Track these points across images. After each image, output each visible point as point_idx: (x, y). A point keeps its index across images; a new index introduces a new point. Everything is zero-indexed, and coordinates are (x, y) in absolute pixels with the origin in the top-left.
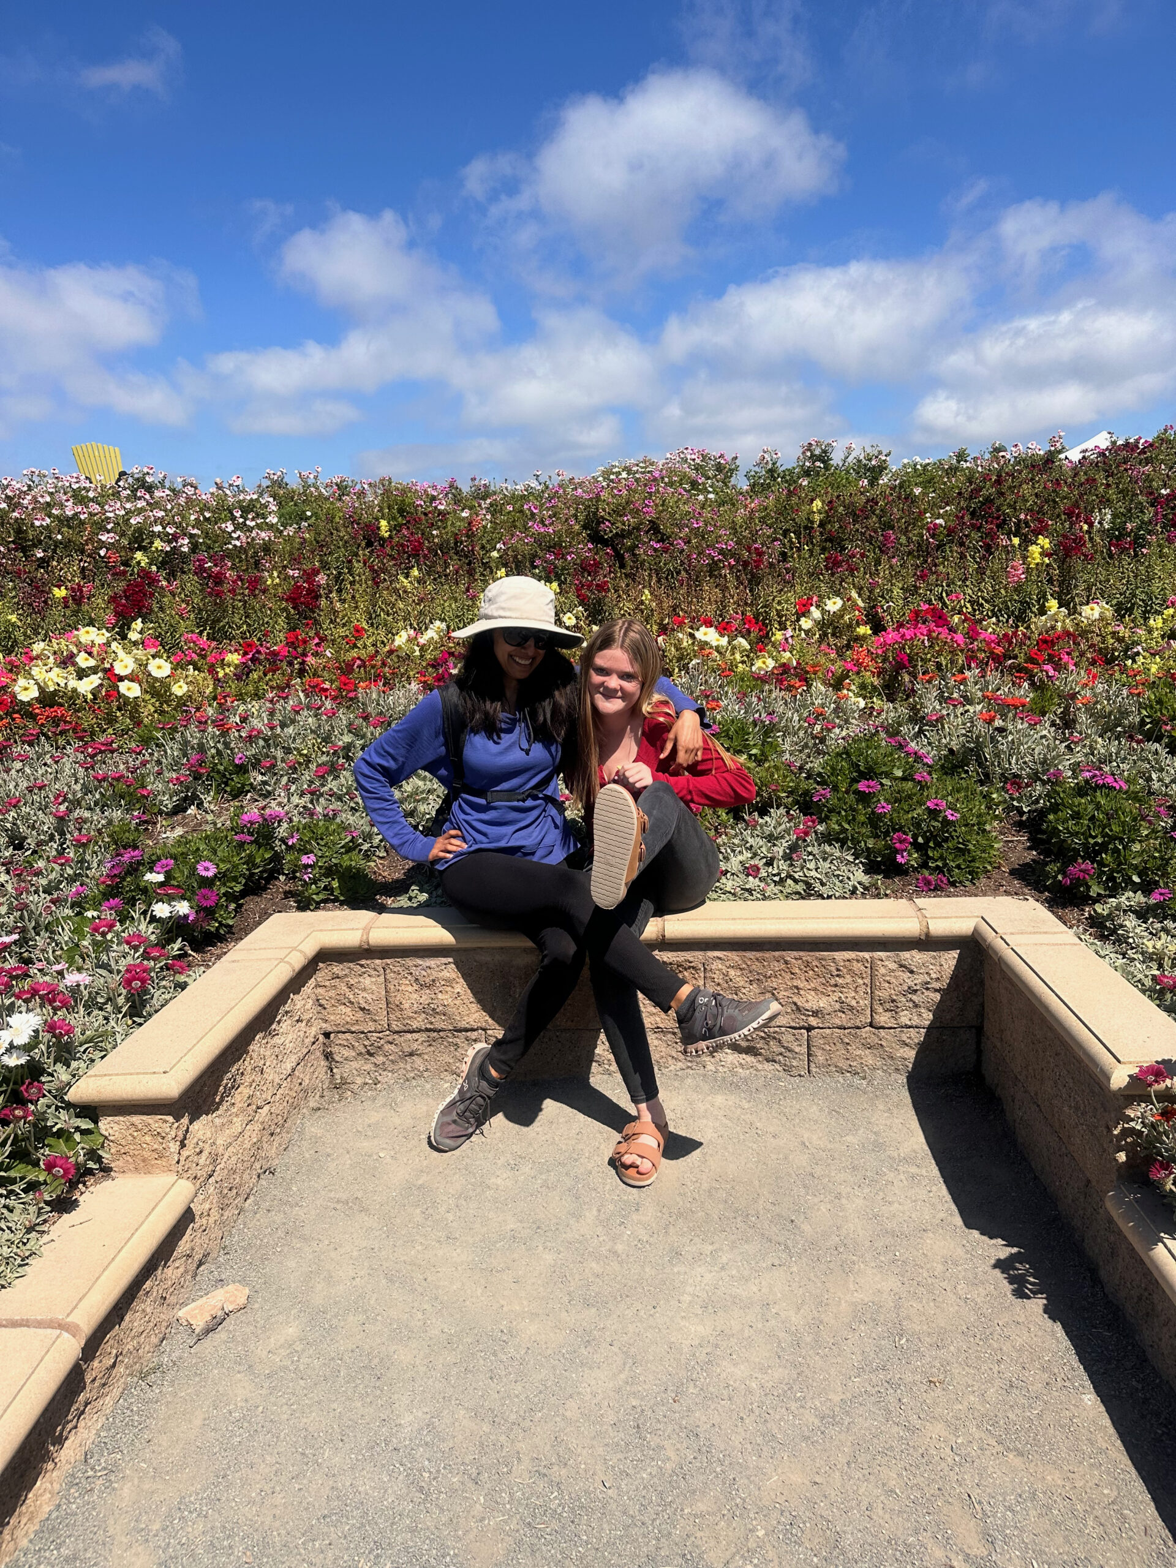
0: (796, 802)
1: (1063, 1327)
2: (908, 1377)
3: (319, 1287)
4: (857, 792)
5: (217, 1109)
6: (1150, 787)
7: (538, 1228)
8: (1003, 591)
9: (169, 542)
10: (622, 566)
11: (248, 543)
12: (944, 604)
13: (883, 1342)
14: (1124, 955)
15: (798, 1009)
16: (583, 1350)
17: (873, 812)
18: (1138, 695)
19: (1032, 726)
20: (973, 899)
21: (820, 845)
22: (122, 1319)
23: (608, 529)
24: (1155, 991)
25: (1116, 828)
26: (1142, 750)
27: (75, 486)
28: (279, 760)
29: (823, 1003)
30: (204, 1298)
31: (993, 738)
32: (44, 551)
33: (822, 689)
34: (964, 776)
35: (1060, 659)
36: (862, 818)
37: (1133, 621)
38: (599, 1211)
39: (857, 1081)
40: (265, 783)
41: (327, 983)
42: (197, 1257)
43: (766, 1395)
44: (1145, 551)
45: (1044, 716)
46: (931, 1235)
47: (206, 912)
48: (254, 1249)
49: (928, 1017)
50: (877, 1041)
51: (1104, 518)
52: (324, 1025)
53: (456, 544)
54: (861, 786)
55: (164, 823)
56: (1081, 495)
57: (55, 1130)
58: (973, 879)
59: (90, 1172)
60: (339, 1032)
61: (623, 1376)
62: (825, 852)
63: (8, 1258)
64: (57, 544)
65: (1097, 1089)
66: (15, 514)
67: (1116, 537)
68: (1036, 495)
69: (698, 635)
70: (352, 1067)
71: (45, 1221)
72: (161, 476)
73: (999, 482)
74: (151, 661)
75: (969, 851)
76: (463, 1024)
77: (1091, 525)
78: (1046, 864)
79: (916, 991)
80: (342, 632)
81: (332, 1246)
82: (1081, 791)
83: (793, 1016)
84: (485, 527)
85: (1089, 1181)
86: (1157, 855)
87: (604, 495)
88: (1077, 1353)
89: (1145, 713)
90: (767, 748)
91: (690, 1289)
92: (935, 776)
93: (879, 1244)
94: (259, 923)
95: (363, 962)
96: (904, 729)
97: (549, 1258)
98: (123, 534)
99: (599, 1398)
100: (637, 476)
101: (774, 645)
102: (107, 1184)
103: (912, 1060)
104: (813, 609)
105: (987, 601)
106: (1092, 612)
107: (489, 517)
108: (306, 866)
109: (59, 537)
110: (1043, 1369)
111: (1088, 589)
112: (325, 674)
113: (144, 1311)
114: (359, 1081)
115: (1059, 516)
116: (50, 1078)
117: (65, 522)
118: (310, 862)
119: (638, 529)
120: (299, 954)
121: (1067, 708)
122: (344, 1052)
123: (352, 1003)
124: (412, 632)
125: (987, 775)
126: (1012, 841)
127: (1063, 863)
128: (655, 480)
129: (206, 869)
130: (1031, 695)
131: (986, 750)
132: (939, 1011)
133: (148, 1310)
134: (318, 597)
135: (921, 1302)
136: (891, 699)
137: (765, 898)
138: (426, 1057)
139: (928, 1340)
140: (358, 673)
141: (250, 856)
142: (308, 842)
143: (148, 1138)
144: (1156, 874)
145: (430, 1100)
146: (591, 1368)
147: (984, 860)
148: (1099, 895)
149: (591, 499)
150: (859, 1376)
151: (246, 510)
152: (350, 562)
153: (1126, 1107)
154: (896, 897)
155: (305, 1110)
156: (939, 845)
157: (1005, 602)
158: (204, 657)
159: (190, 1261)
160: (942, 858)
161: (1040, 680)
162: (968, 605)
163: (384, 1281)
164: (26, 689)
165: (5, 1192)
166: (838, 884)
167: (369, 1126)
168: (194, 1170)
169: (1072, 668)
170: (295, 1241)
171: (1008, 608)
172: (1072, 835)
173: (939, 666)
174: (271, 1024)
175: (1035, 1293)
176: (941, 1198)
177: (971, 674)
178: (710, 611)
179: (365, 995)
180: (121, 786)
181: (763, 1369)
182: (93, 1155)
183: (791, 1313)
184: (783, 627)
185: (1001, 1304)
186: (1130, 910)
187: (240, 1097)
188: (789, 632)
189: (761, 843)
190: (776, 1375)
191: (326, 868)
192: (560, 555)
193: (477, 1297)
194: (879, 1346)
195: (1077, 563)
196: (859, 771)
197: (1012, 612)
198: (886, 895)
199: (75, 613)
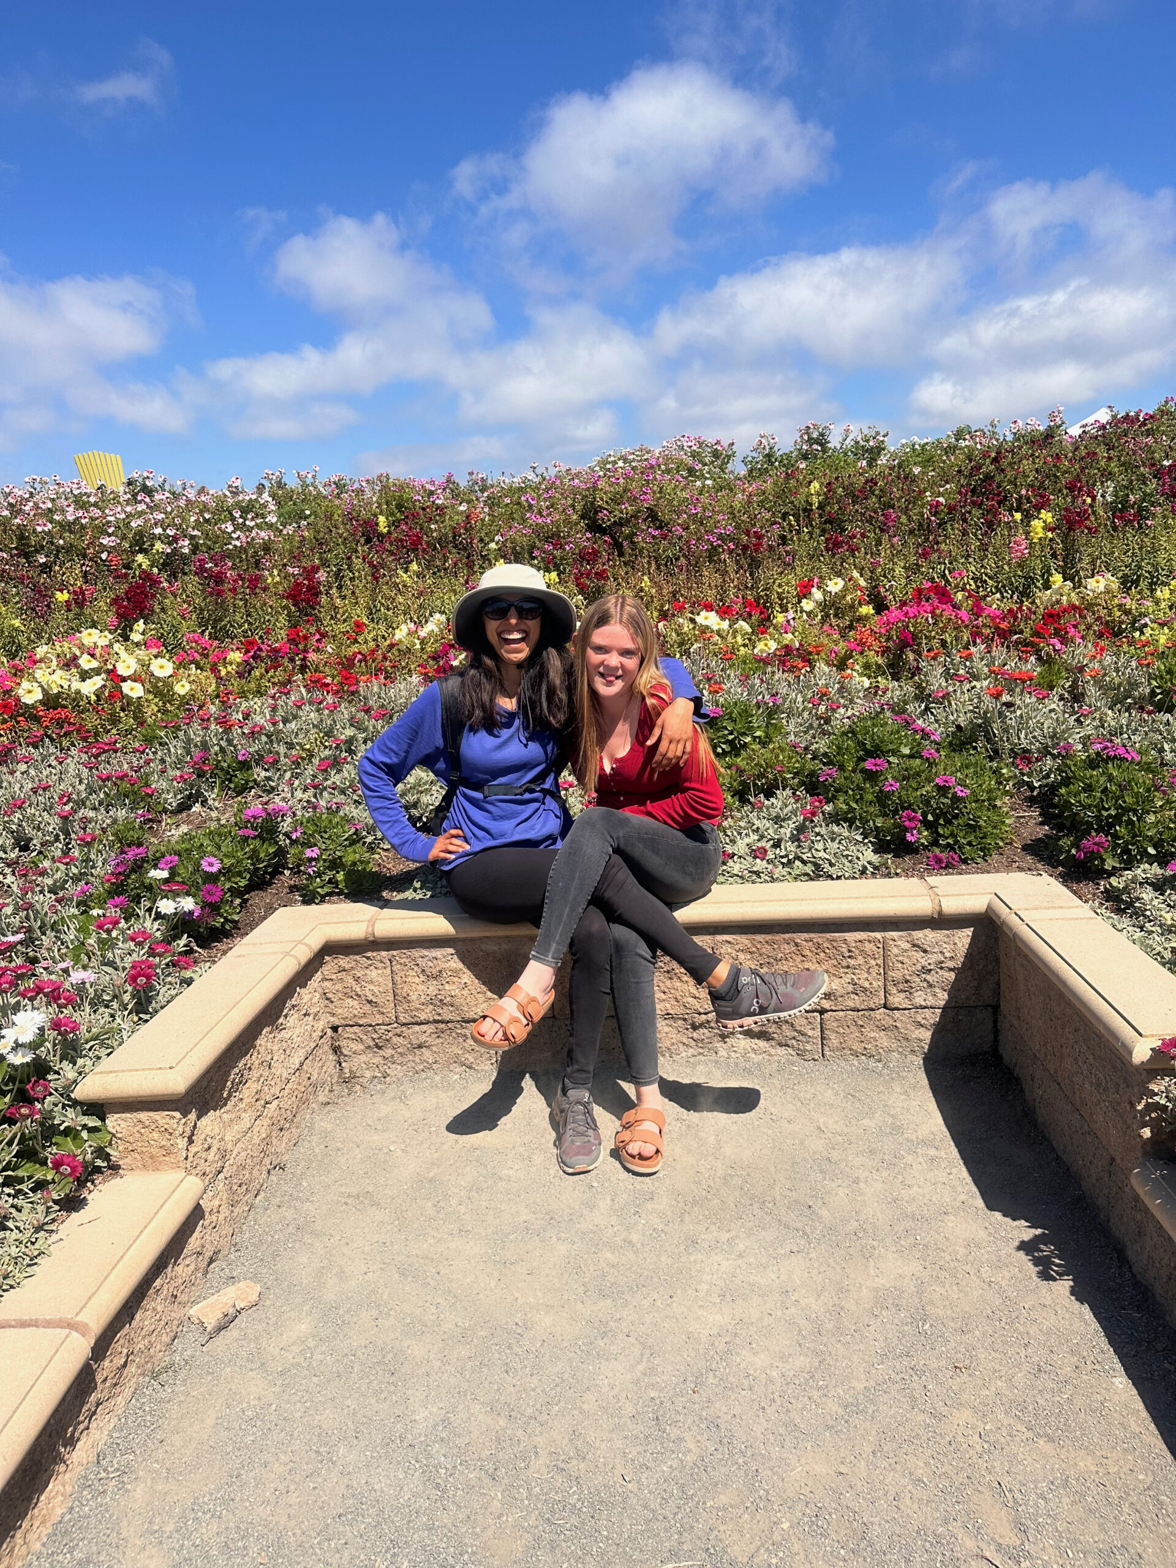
0: (802, 783)
1: (1091, 1309)
2: (933, 1364)
3: (331, 1282)
4: (864, 771)
5: (225, 1105)
6: (1162, 758)
7: (552, 1219)
8: (1006, 567)
9: (170, 544)
10: (621, 554)
11: (248, 543)
12: (947, 581)
13: (906, 1328)
14: (1142, 928)
16: (599, 1342)
17: (881, 791)
18: (1148, 665)
19: (1040, 700)
20: (986, 875)
21: (827, 825)
22: (132, 1318)
23: (605, 518)
25: (1129, 800)
26: (1154, 721)
27: (76, 492)
28: (282, 755)
29: (835, 985)
30: (216, 1296)
31: (1000, 714)
32: (47, 556)
33: (826, 669)
34: (972, 752)
35: (1067, 632)
36: (870, 797)
37: (1139, 593)
38: (613, 1200)
39: (872, 1064)
40: (268, 779)
41: (334, 977)
42: (208, 1254)
43: (787, 1384)
44: (1149, 523)
45: (1052, 690)
46: (952, 1218)
47: (212, 907)
48: (265, 1246)
49: (943, 997)
50: (891, 1022)
51: (1106, 492)
52: (332, 1019)
53: (454, 537)
54: (868, 764)
55: (169, 821)
56: (1082, 469)
57: (62, 1128)
58: (985, 855)
59: (98, 1170)
60: (347, 1026)
61: (640, 1367)
62: (833, 833)
63: (16, 1258)
64: (59, 549)
65: (1118, 1064)
66: (18, 521)
67: (1120, 509)
68: (1037, 470)
69: (698, 619)
70: (361, 1061)
71: (54, 1220)
72: (161, 480)
73: (998, 458)
74: (153, 661)
75: (980, 827)
76: (471, 1015)
77: (1094, 498)
78: (1059, 839)
79: (930, 971)
80: (343, 627)
81: (343, 1241)
82: (1091, 764)
84: (483, 520)
85: (1113, 1159)
86: (1172, 825)
87: (601, 484)
88: (1107, 1335)
89: (1154, 683)
90: (771, 730)
91: (706, 1278)
92: (942, 753)
93: (900, 1228)
95: (369, 954)
96: (910, 708)
97: (563, 1248)
98: (124, 538)
99: (616, 1390)
100: (634, 464)
101: (775, 627)
102: (116, 1182)
103: (928, 1041)
104: (814, 590)
105: (990, 578)
106: (1097, 584)
107: (486, 510)
108: (311, 860)
109: (61, 542)
110: (1072, 1352)
111: (1093, 563)
112: (327, 669)
113: (154, 1309)
114: (368, 1074)
115: (1060, 491)
116: (56, 1076)
117: (67, 527)
118: (314, 855)
119: (636, 517)
120: (304, 947)
121: (1075, 681)
122: (352, 1046)
123: (358, 996)
124: (412, 625)
125: (996, 751)
126: (1024, 817)
127: (1077, 837)
128: (652, 467)
129: (210, 864)
130: (1038, 669)
131: (994, 725)
132: (954, 991)
133: (159, 1308)
134: (318, 594)
135: (944, 1286)
136: (896, 677)
137: (773, 880)
138: (435, 1049)
139: (952, 1324)
140: (358, 667)
141: (254, 851)
142: (312, 836)
143: (155, 1135)
144: (1172, 845)
145: (440, 1092)
146: (608, 1360)
147: (996, 836)
148: (1114, 868)
149: (588, 489)
150: (882, 1363)
151: (245, 510)
152: (349, 558)
153: (1149, 1082)
154: (907, 876)
155: (314, 1105)
156: (949, 822)
157: (1009, 578)
158: (206, 656)
159: (201, 1258)
160: (952, 835)
161: (1047, 654)
162: (972, 582)
163: (396, 1276)
164: (30, 692)
165: (13, 1192)
166: (847, 864)
167: (379, 1120)
168: (203, 1167)
169: (1078, 640)
170: (306, 1236)
171: (1012, 584)
172: (1084, 807)
173: (943, 643)
174: (278, 1018)
175: (1060, 1275)
176: (961, 1180)
177: (976, 650)
178: (711, 595)
179: (372, 987)
180: (125, 786)
181: (784, 1358)
182: (101, 1153)
183: (812, 1300)
184: (785, 610)
185: (1026, 1286)
186: (1147, 883)
187: (248, 1092)
188: (791, 614)
189: (768, 825)
190: (797, 1364)
191: (330, 861)
192: (558, 545)
193: (491, 1290)
194: (902, 1332)
195: (1080, 536)
196: (865, 750)
197: (1017, 588)
198: (897, 874)
199: (78, 616)
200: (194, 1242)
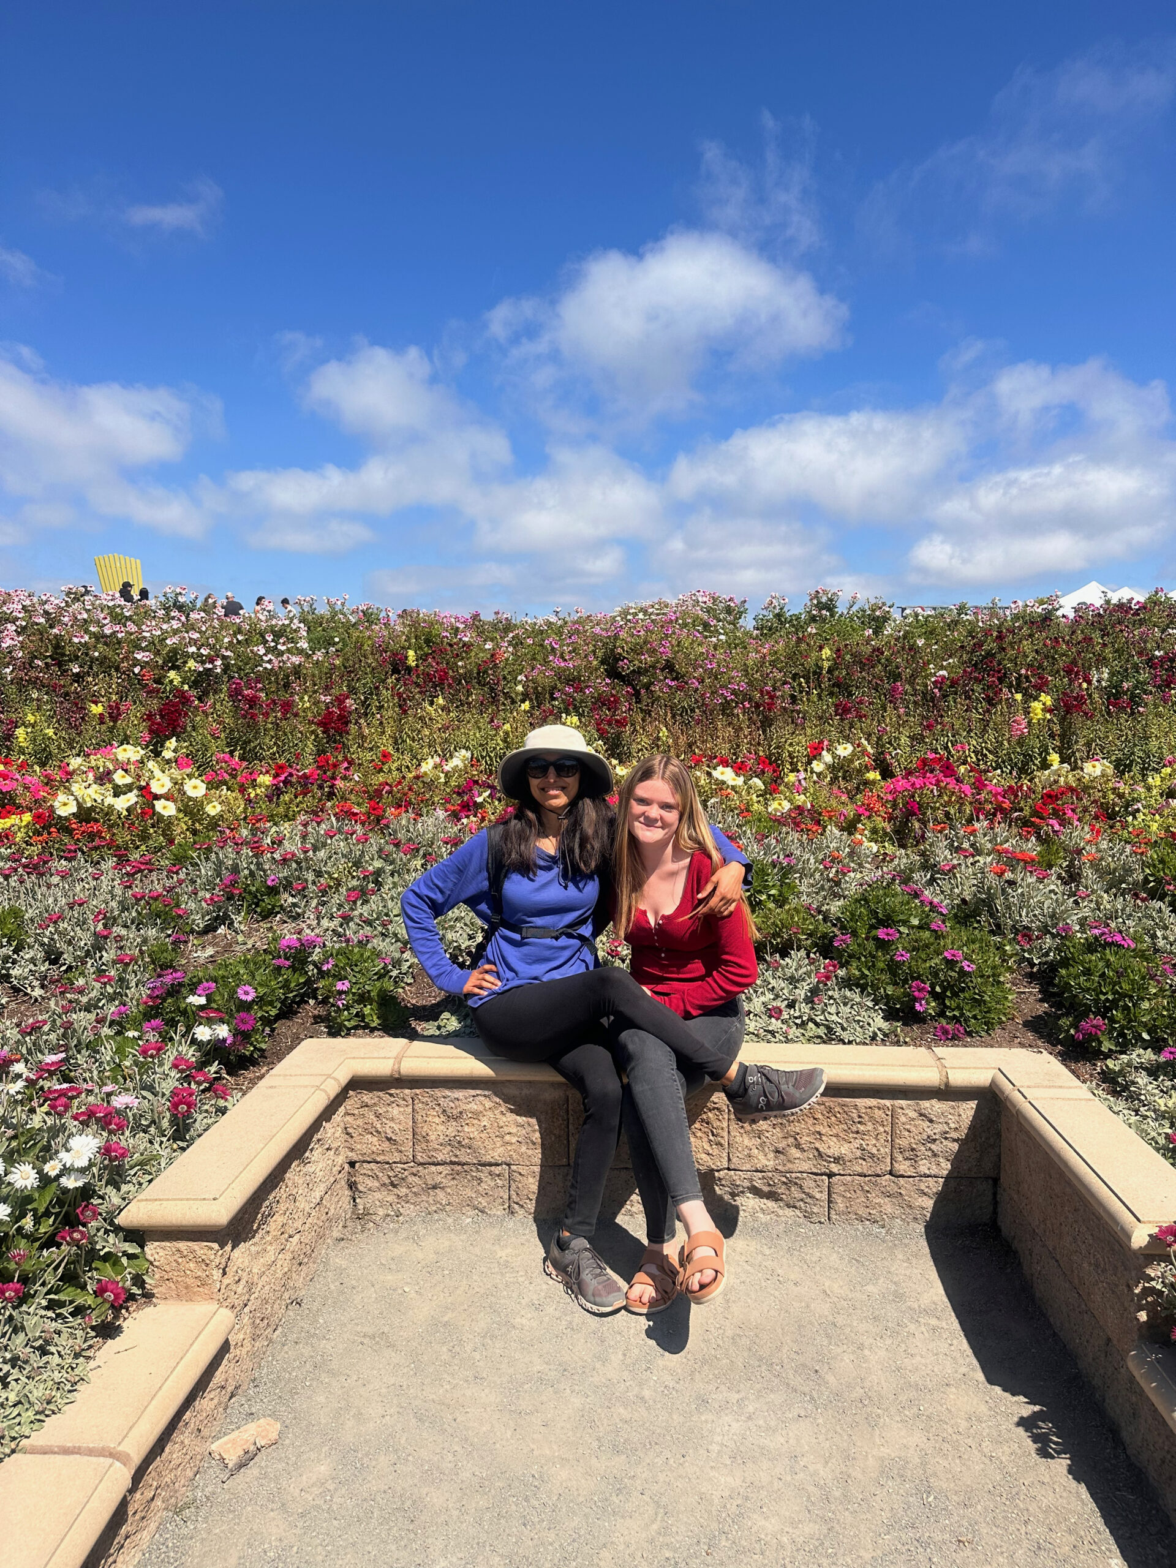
0: (815, 945)
1: (1088, 1489)
2: (938, 1537)
3: (350, 1424)
4: (876, 939)
5: (253, 1237)
6: (1155, 944)
7: (565, 1370)
8: (1005, 743)
9: (203, 663)
10: (638, 701)
11: (280, 667)
12: (949, 752)
13: (911, 1499)
14: (1137, 1112)
15: (820, 1154)
16: (614, 1498)
17: (892, 959)
18: (1142, 854)
19: (1040, 880)
20: (989, 1049)
21: (840, 990)
22: (163, 1451)
23: (626, 667)
24: (1169, 1150)
25: (1126, 986)
26: (1147, 907)
27: (111, 604)
28: (310, 882)
29: (844, 1150)
30: (236, 1433)
31: (1003, 890)
32: (80, 666)
33: (836, 831)
34: (976, 925)
35: (1064, 814)
36: (881, 965)
37: (1132, 778)
38: (625, 1355)
39: (876, 1229)
40: (295, 905)
41: (356, 1112)
42: (230, 1389)
43: (798, 1550)
44: (1141, 709)
45: (1050, 869)
46: (953, 1390)
47: (242, 1035)
48: (283, 1383)
49: (946, 1167)
50: (896, 1189)
51: (1102, 676)
52: (350, 1154)
53: (478, 673)
54: (881, 933)
55: (195, 942)
56: (1079, 653)
57: (102, 1253)
58: (988, 1029)
59: (132, 1297)
60: (364, 1162)
61: (655, 1527)
62: (845, 997)
63: (59, 1383)
64: (93, 660)
65: (1117, 1247)
66: (55, 631)
67: (1114, 695)
68: (1037, 651)
69: (715, 774)
70: (375, 1198)
71: (90, 1347)
72: (193, 596)
73: (1000, 637)
74: (187, 781)
75: (985, 1001)
76: (488, 1159)
77: (1089, 682)
78: (1059, 1018)
79: (935, 1140)
80: (369, 756)
81: (360, 1381)
82: (1091, 947)
83: (815, 1162)
84: (507, 659)
85: (1109, 1340)
86: (1165, 1013)
87: (623, 635)
88: (1103, 1516)
89: (1148, 871)
90: (785, 889)
91: (717, 1439)
92: (948, 925)
93: (903, 1398)
94: (291, 1049)
95: (393, 1091)
96: (916, 876)
97: (577, 1401)
98: (157, 653)
99: (632, 1549)
100: (653, 617)
101: (787, 785)
102: (149, 1310)
103: (930, 1210)
104: (824, 753)
105: (990, 752)
106: (1094, 769)
107: (510, 649)
108: (341, 993)
109: (96, 654)
110: (1070, 1532)
111: (1088, 744)
112: (352, 797)
113: (182, 1442)
114: (381, 1212)
115: (1058, 672)
116: (100, 1201)
117: (99, 637)
118: (345, 989)
119: (654, 667)
120: (333, 1081)
121: (1072, 862)
122: (368, 1182)
123: (379, 1133)
124: (437, 759)
125: (998, 926)
126: (1024, 993)
127: (1076, 1017)
128: (671, 621)
129: (247, 994)
130: (1038, 849)
131: (998, 902)
132: (957, 1161)
133: (186, 1442)
134: (347, 723)
135: (947, 1459)
136: (903, 846)
137: (788, 1041)
138: (449, 1190)
139: (955, 1498)
140: (386, 799)
141: (287, 981)
142: (343, 968)
143: (192, 1265)
144: (1165, 1032)
145: (452, 1235)
146: (623, 1517)
147: (999, 1012)
148: (1110, 1050)
149: (609, 637)
150: (889, 1533)
151: (278, 635)
152: (377, 688)
153: (1146, 1267)
154: (915, 1045)
155: (329, 1241)
156: (955, 995)
157: (1008, 754)
158: (234, 777)
159: (224, 1392)
160: (960, 1009)
161: (1046, 833)
162: (973, 755)
163: (414, 1421)
164: (65, 804)
165: (54, 1316)
166: (858, 1029)
167: (393, 1259)
168: (233, 1299)
169: (1076, 823)
170: (323, 1375)
171: (1011, 760)
172: (1083, 990)
173: (947, 814)
174: (305, 1152)
175: (1058, 1453)
176: (962, 1352)
177: (980, 825)
178: (724, 750)
179: (393, 1125)
180: (159, 905)
181: (794, 1524)
182: (138, 1280)
183: (819, 1466)
184: (794, 770)
185: (1026, 1463)
186: (1141, 1067)
187: (274, 1225)
188: (802, 775)
189: (783, 985)
190: (807, 1530)
191: (359, 995)
192: (579, 689)
193: (507, 1440)
194: (907, 1503)
195: (1077, 718)
196: (877, 918)
197: (1016, 764)
198: (906, 1043)
199: (111, 730)
200: (219, 1377)
